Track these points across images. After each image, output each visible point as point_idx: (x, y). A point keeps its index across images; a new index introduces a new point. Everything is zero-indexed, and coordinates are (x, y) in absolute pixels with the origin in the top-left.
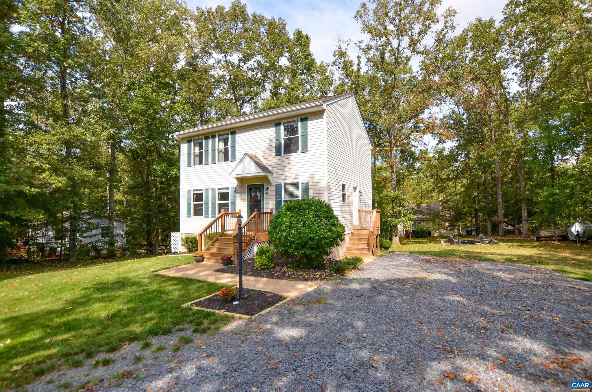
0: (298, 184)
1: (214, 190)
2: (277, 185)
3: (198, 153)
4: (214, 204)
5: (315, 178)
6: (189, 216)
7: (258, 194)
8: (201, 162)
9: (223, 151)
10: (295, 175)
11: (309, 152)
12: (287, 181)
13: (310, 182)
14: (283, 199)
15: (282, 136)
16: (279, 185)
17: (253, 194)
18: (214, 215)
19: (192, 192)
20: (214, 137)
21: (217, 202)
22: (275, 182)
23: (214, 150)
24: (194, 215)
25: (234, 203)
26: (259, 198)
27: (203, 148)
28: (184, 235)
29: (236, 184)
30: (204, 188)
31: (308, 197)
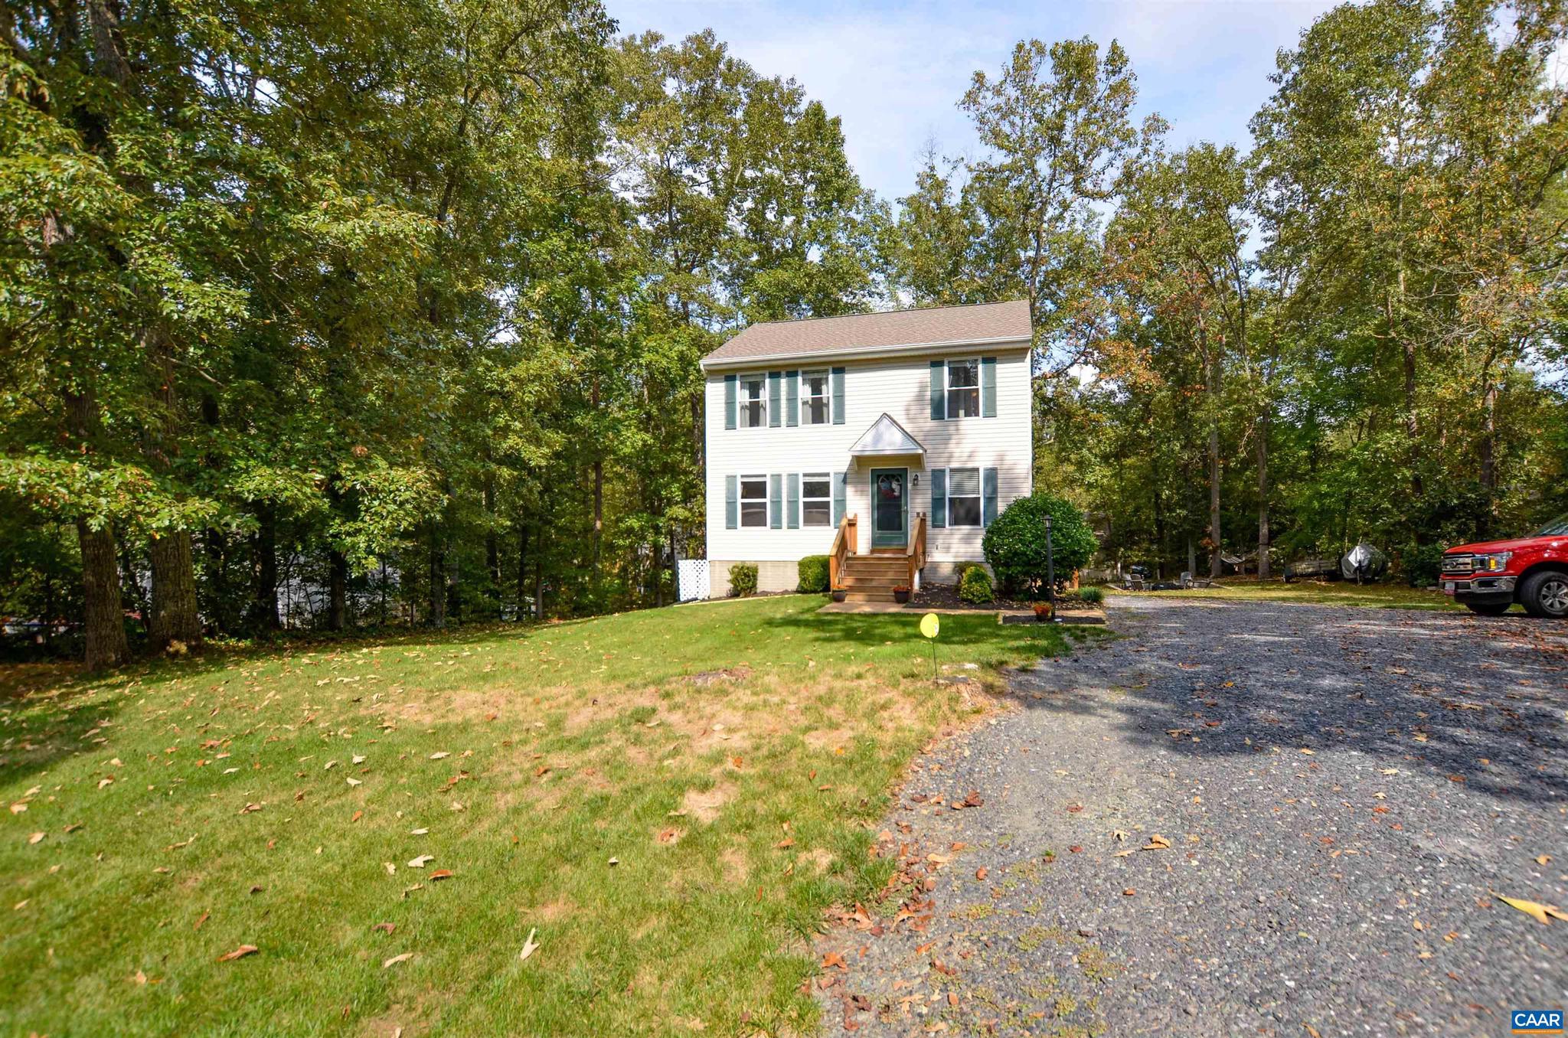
0: (977, 470)
1: (793, 477)
2: (934, 471)
3: (747, 404)
4: (793, 503)
5: (1007, 462)
6: (731, 524)
7: (895, 485)
8: (754, 420)
9: (810, 404)
10: (969, 454)
11: (999, 417)
12: (955, 465)
13: (999, 467)
14: (948, 496)
15: (946, 387)
16: (940, 470)
17: (883, 485)
18: (793, 525)
19: (739, 480)
20: (792, 374)
21: (802, 500)
22: (930, 465)
23: (792, 400)
24: (744, 524)
25: (841, 503)
26: (897, 494)
27: (765, 395)
28: (717, 564)
29: (846, 468)
30: (769, 472)
31: (995, 492)
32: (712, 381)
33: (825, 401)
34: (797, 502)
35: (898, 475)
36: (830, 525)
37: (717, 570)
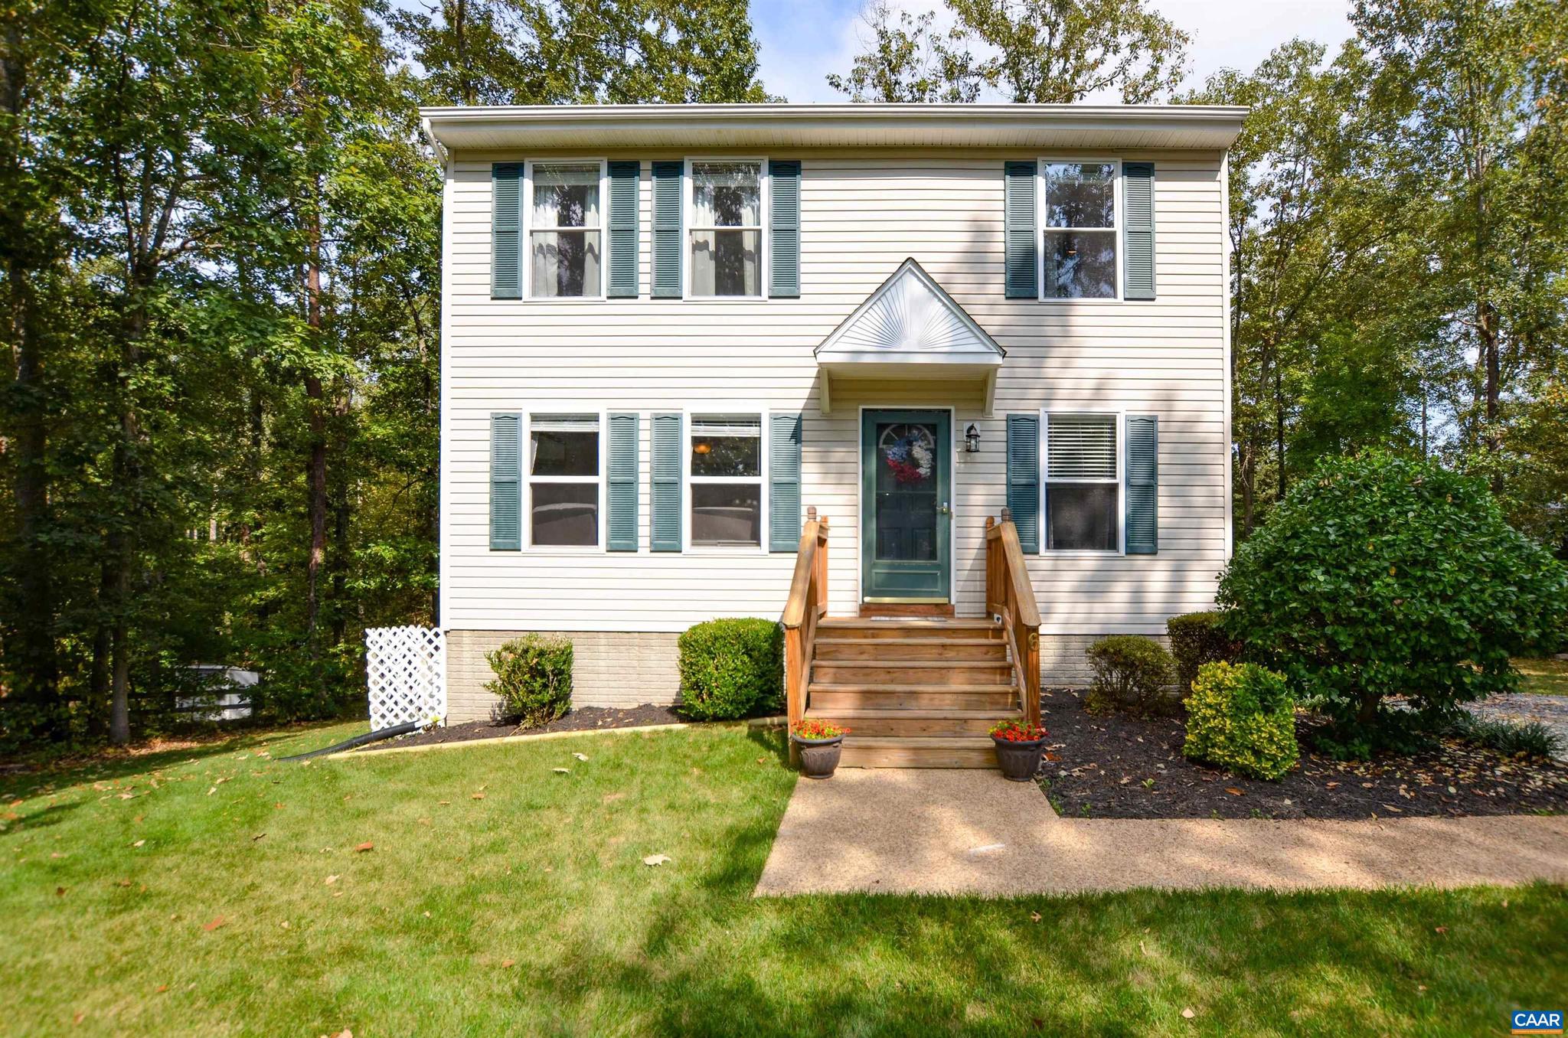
0: (1110, 421)
1: (667, 423)
2: (1013, 421)
3: (553, 240)
4: (666, 488)
5: (1179, 405)
6: (503, 538)
7: (920, 452)
8: (572, 284)
9: (712, 247)
10: (1092, 384)
11: (1159, 301)
12: (1060, 408)
13: (1161, 416)
14: (1044, 478)
15: (1041, 224)
16: (1026, 419)
17: (893, 452)
18: (666, 542)
19: (527, 428)
20: (668, 169)
21: (688, 479)
22: (1002, 407)
23: (668, 233)
24: (536, 540)
25: (788, 489)
26: (924, 471)
27: (598, 220)
28: (467, 638)
29: (801, 404)
30: (602, 409)
31: (1153, 474)
32: (461, 175)
33: (748, 243)
34: (675, 485)
35: (926, 426)
36: (759, 544)
37: (466, 655)
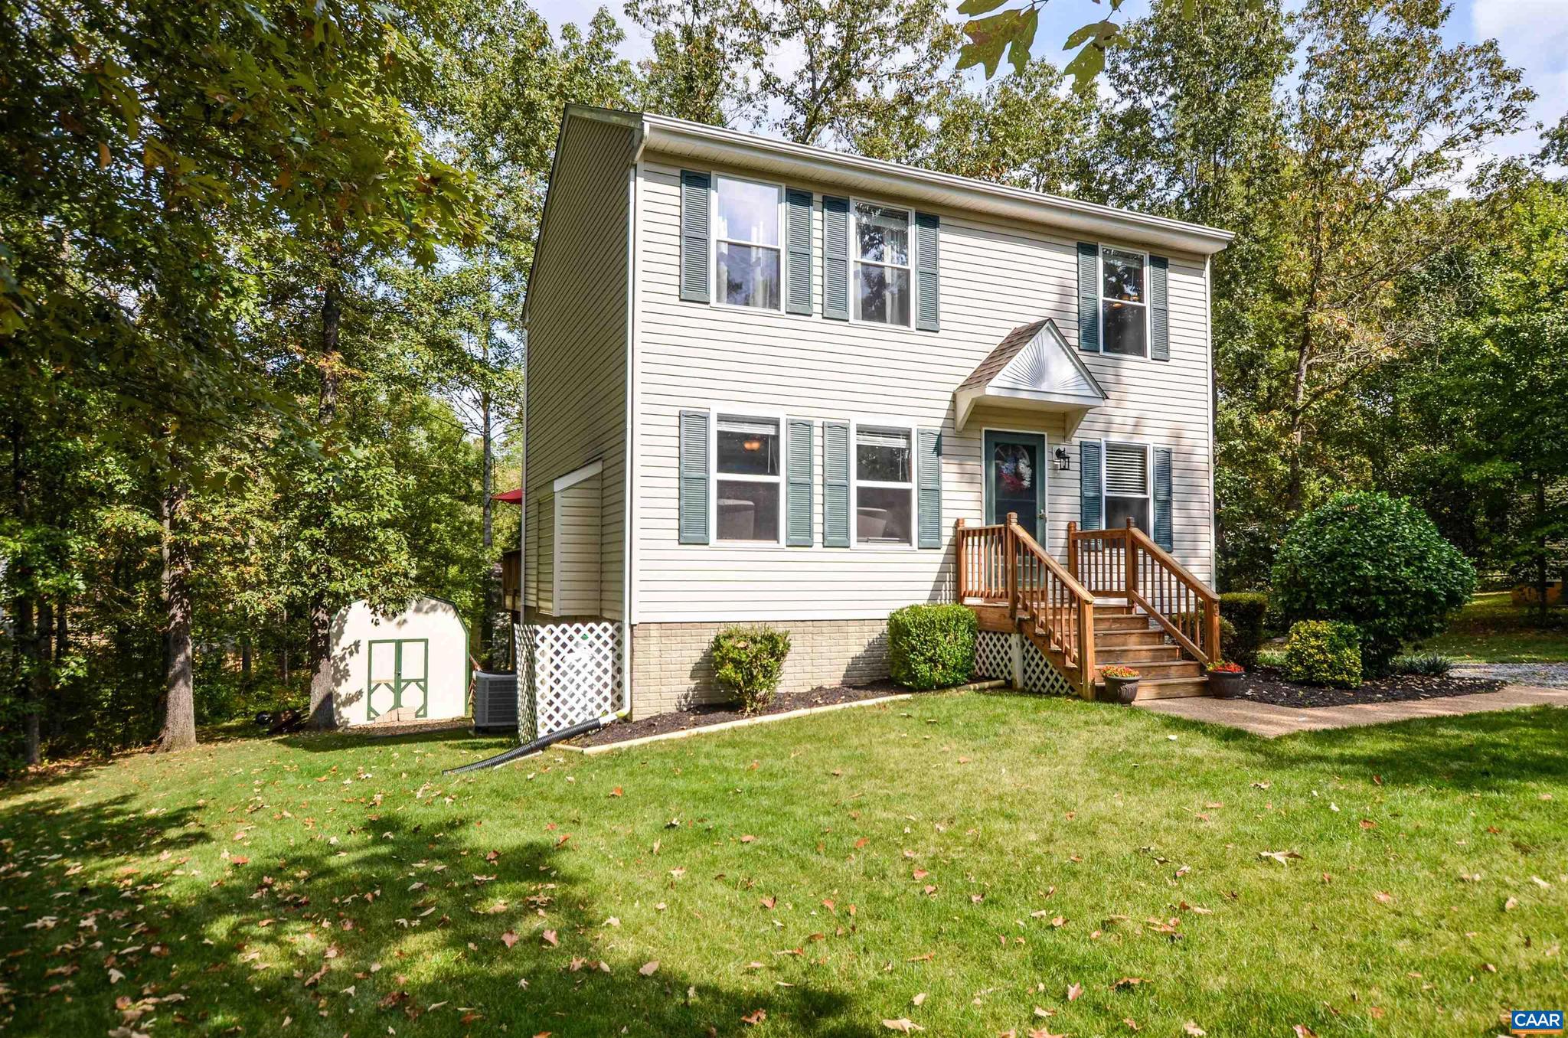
0: (1142, 451)
1: (838, 431)
2: (1084, 447)
4: (836, 490)
5: (1184, 441)
6: (690, 534)
7: (1024, 466)
10: (1131, 421)
11: (1171, 362)
12: (1115, 438)
13: (1174, 449)
14: (1105, 494)
15: (1101, 296)
16: (1092, 446)
17: (1007, 467)
18: (835, 540)
19: (714, 428)
20: (836, 204)
21: (854, 483)
22: (1078, 435)
23: (836, 261)
24: (722, 534)
26: (1027, 482)
27: (777, 240)
28: (654, 631)
29: (940, 422)
30: (781, 414)
31: (1169, 492)
32: (650, 175)
34: (845, 487)
35: (1025, 447)
36: (910, 542)
37: (653, 648)
